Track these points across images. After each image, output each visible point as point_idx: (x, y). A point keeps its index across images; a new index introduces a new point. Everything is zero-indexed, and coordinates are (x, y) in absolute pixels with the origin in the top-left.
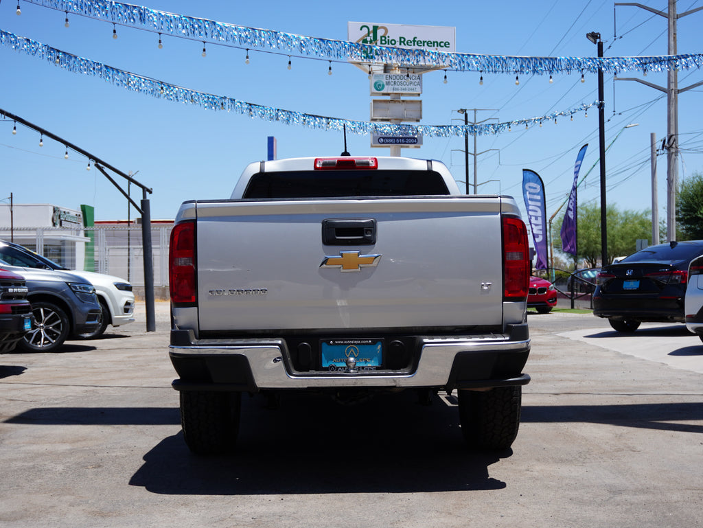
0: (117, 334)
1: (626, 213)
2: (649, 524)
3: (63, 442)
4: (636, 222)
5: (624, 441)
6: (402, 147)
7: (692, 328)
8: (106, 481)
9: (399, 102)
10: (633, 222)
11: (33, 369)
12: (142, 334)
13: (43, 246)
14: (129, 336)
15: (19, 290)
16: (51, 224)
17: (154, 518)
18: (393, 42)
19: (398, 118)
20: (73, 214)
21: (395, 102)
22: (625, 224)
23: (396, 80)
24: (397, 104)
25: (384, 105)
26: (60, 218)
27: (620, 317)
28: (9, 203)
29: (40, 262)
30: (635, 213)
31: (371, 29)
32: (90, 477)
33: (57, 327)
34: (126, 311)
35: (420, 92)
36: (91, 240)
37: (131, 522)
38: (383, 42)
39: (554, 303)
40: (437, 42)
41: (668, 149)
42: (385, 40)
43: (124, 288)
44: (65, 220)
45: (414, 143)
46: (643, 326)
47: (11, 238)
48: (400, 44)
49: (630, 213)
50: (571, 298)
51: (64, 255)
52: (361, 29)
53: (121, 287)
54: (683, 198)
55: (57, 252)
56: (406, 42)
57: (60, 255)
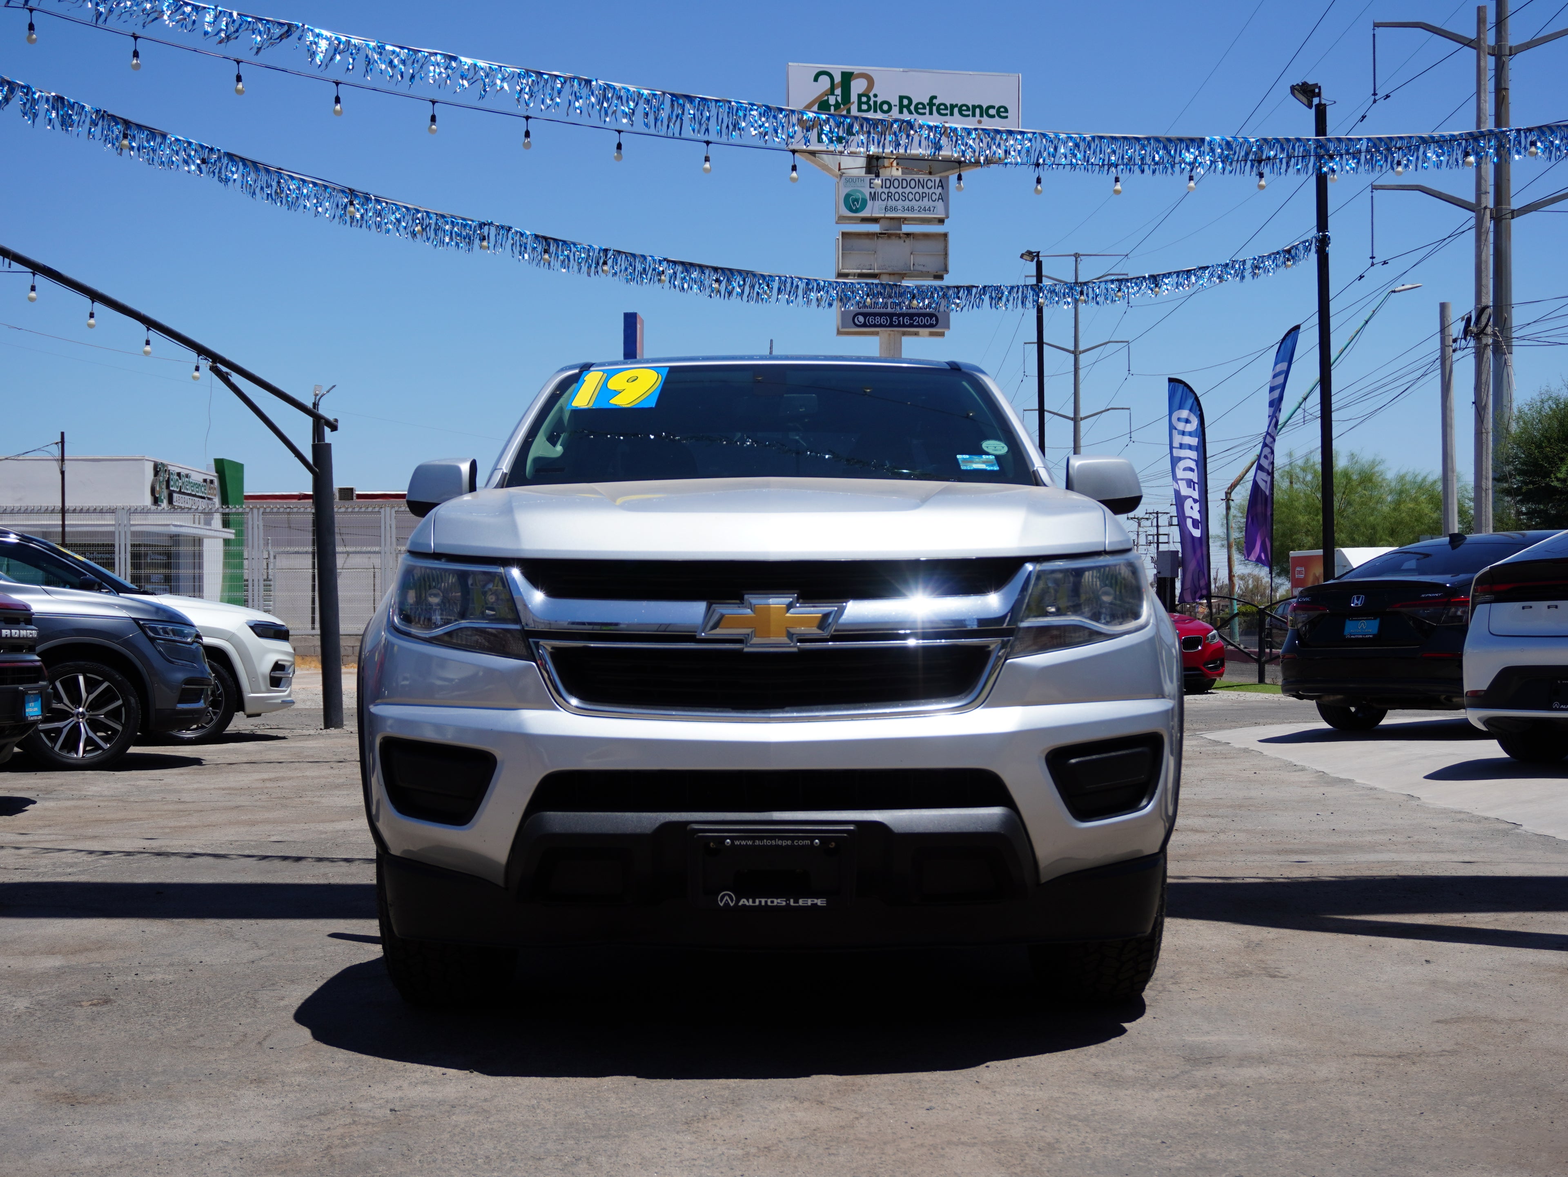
0: (259, 732)
1: (1401, 479)
2: (1243, 1127)
3: (51, 952)
4: (1423, 498)
5: (1261, 956)
6: (904, 334)
7: (1480, 719)
8: (107, 1033)
9: (899, 236)
10: (1415, 500)
11: (51, 804)
12: (312, 732)
13: (129, 548)
14: (284, 738)
15: (15, 633)
16: (148, 500)
17: (180, 1107)
18: (885, 107)
19: (896, 270)
20: (197, 478)
21: (889, 236)
22: (1398, 503)
23: (893, 190)
24: (895, 242)
25: (866, 243)
26: (168, 487)
27: (1339, 697)
28: (57, 453)
29: (89, 575)
30: (1419, 479)
31: (838, 79)
32: (77, 1023)
33: (114, 715)
34: (275, 682)
35: (942, 216)
36: (236, 534)
37: (131, 1115)
38: (864, 107)
39: (1219, 670)
40: (980, 107)
41: (1478, 337)
42: (867, 103)
43: (272, 633)
44: (180, 492)
45: (931, 326)
46: (1391, 719)
47: (60, 529)
48: (901, 112)
49: (1409, 478)
50: (1258, 661)
51: (178, 567)
52: (816, 79)
53: (263, 630)
54: (1519, 446)
55: (163, 559)
56: (912, 108)
57: (168, 566)
